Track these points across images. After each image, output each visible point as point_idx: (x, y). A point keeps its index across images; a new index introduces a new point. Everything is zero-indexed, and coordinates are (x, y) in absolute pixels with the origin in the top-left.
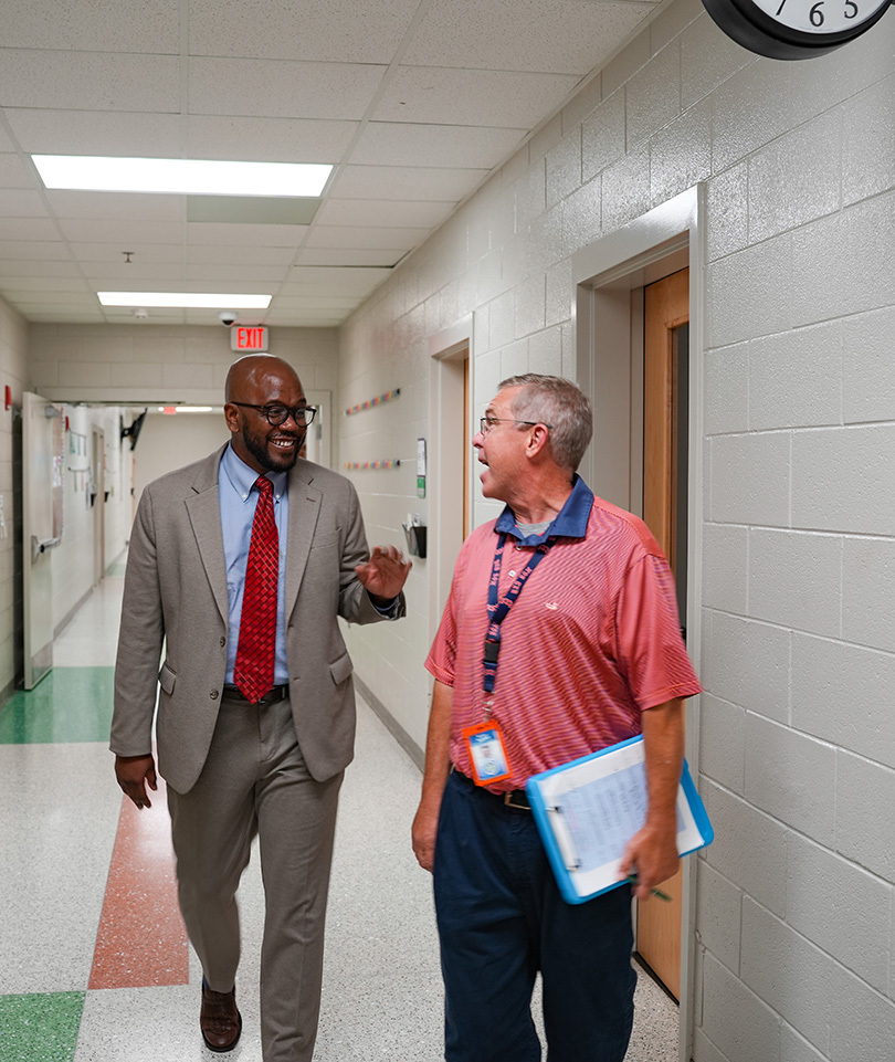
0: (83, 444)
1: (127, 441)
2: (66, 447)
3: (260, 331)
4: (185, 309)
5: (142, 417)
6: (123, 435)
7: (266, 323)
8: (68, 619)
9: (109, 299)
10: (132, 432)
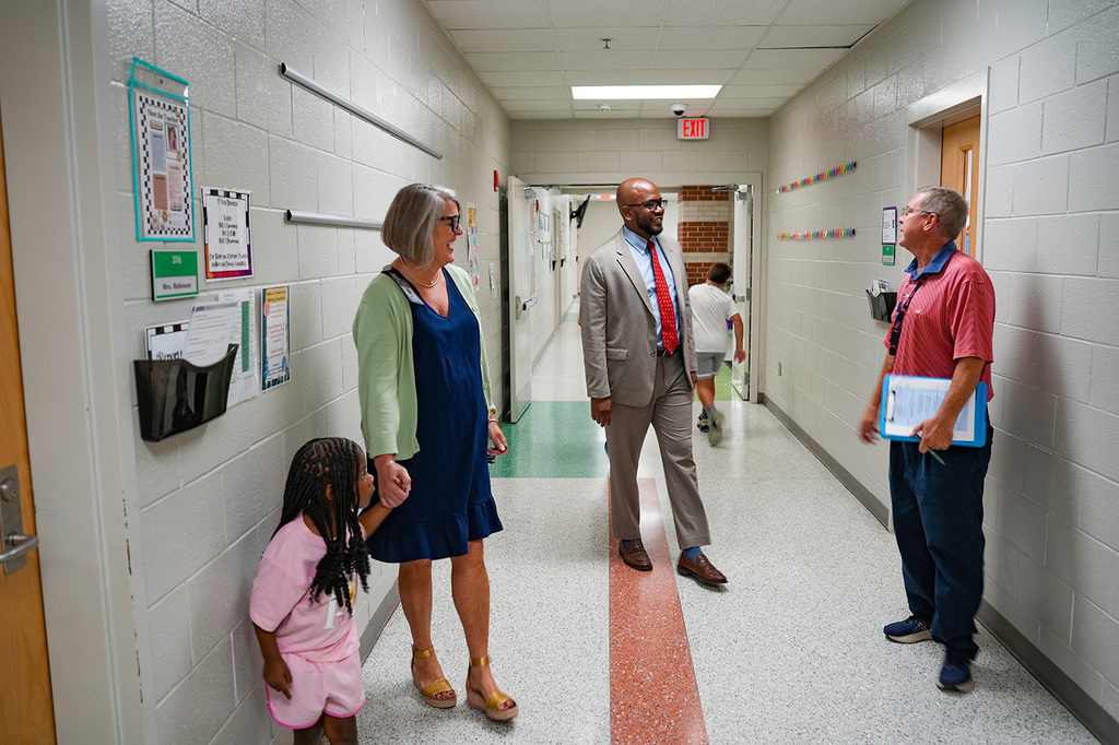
0: (547, 221)
1: (574, 220)
2: (537, 224)
3: (702, 121)
4: (643, 101)
5: (586, 203)
6: (572, 217)
7: (708, 115)
8: (539, 358)
9: (581, 93)
10: (578, 214)
